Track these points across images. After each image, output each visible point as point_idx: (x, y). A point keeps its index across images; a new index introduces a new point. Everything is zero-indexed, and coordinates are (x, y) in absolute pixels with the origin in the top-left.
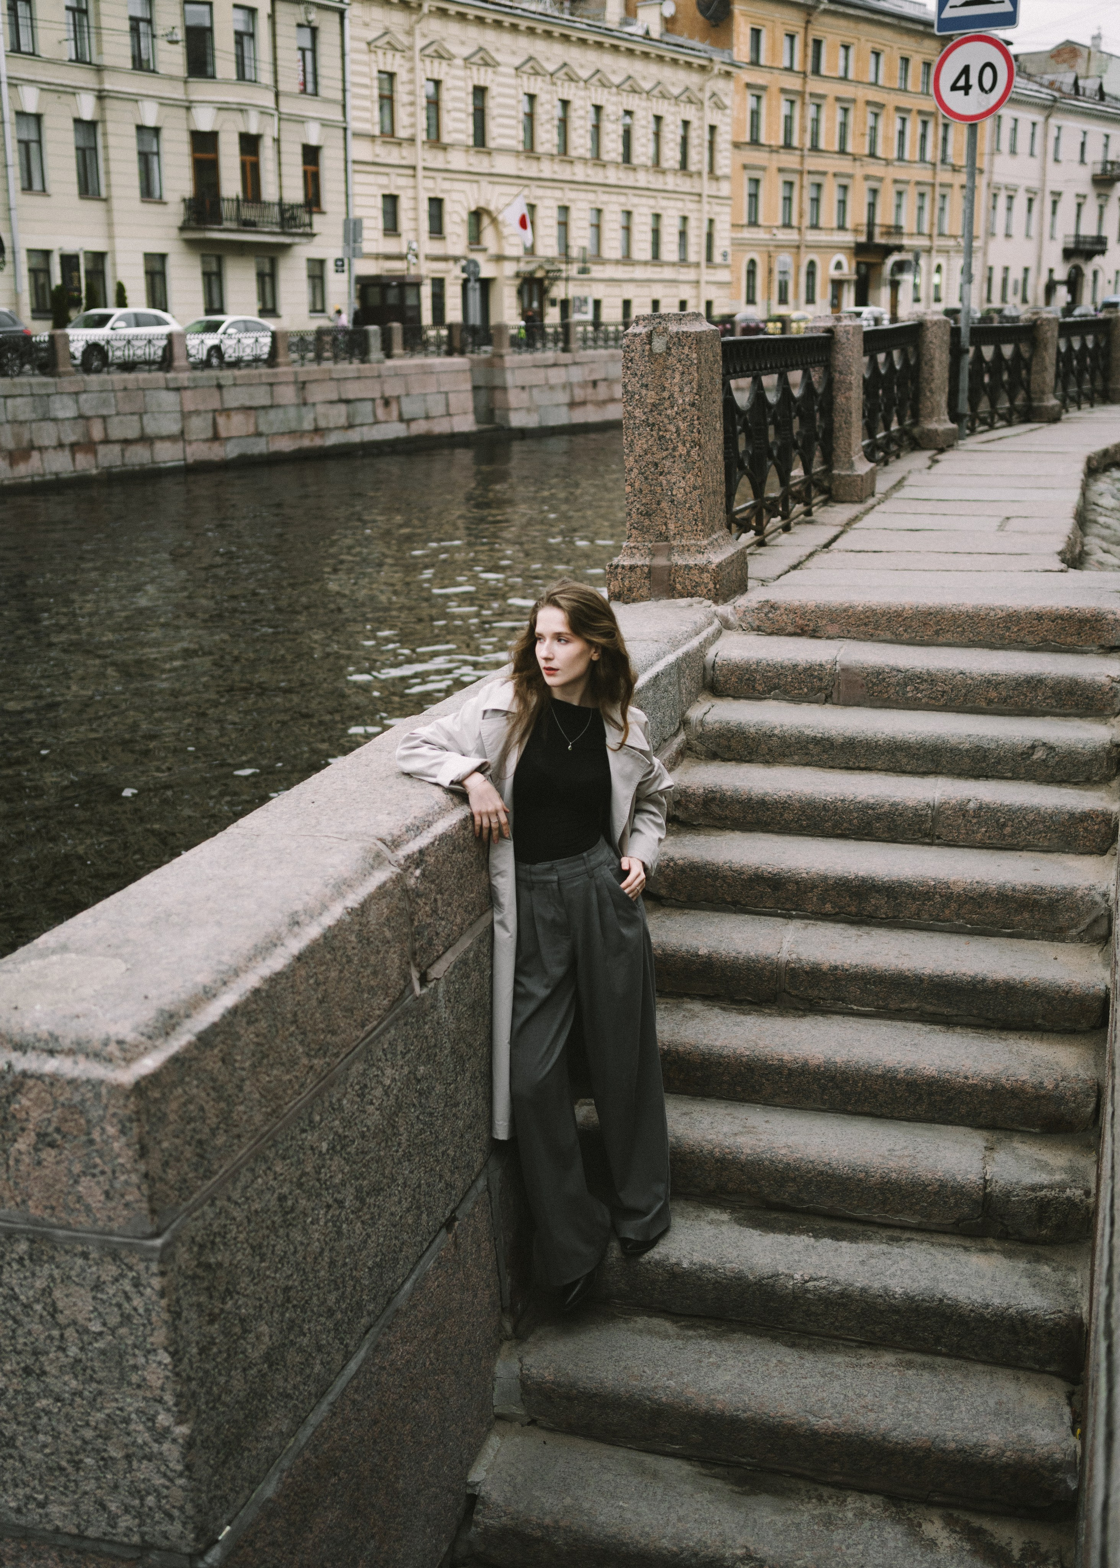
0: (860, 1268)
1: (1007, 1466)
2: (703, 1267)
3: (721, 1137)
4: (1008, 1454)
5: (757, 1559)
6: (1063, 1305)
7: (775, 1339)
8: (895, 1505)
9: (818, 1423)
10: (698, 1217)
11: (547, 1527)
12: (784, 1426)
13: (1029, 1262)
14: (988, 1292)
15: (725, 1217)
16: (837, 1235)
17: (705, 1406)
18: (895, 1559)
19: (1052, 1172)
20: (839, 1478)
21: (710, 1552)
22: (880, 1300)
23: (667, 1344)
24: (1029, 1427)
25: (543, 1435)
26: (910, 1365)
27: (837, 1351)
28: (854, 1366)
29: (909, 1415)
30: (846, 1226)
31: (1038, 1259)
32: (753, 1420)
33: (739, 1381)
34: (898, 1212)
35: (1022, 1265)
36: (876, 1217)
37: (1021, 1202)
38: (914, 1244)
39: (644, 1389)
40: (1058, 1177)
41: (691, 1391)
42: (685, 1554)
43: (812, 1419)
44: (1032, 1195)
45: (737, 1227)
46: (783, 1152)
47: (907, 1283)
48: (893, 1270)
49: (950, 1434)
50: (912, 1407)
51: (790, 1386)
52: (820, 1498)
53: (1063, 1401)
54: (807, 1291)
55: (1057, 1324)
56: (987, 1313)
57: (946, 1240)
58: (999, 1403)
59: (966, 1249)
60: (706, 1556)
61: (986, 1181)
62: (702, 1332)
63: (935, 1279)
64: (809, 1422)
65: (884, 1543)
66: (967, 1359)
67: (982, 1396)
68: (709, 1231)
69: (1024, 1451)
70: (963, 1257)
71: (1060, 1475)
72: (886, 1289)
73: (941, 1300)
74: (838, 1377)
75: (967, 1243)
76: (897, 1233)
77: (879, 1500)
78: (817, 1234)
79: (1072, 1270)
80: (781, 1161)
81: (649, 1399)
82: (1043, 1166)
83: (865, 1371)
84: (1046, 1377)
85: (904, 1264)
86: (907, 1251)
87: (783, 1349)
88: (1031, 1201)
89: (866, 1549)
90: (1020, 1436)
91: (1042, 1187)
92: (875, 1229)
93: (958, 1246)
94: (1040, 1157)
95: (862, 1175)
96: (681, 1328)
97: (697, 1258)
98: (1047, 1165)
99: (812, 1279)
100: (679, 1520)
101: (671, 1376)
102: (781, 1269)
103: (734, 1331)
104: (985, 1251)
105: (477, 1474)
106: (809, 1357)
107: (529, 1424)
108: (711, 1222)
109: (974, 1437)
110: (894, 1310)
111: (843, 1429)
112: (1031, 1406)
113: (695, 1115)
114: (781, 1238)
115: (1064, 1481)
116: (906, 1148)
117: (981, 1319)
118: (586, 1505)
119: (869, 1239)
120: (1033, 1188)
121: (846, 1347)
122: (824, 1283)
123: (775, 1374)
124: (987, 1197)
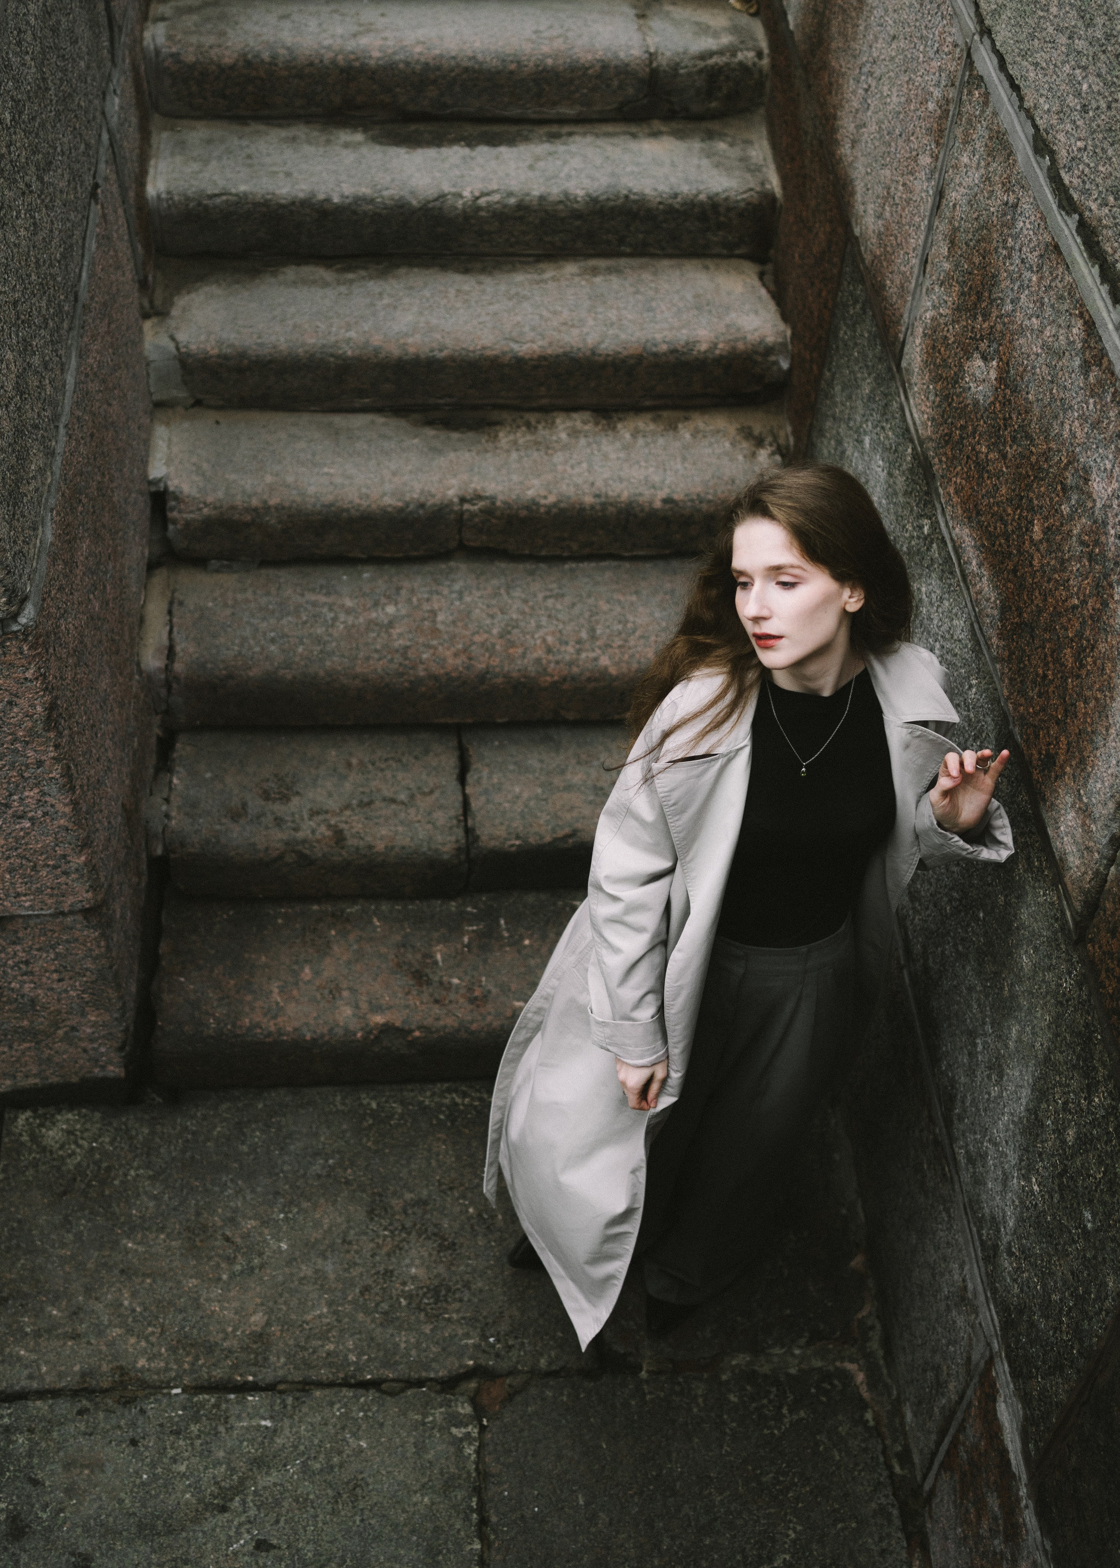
0: (530, 174)
1: (721, 357)
2: (358, 200)
3: (339, 41)
4: (721, 346)
5: (487, 498)
6: (752, 182)
7: (444, 268)
8: (604, 418)
9: (524, 349)
10: (328, 142)
11: (255, 510)
12: (487, 359)
13: (703, 140)
14: (673, 180)
15: (359, 137)
16: (493, 141)
17: (396, 352)
18: (621, 469)
19: (716, 34)
20: (545, 401)
21: (437, 500)
22: (561, 207)
23: (330, 293)
24: (733, 315)
25: (213, 415)
26: (595, 271)
27: (513, 269)
28: (538, 282)
29: (612, 324)
30: (496, 128)
31: (710, 136)
32: (452, 358)
33: (422, 319)
34: (554, 104)
35: (697, 145)
36: (531, 114)
37: (689, 75)
38: (577, 138)
39: (324, 346)
40: (726, 40)
41: (377, 340)
42: (411, 507)
43: (516, 347)
44: (701, 64)
45: (378, 148)
46: (418, 49)
47: (587, 183)
48: (566, 170)
49: (659, 337)
50: (612, 315)
51: (479, 316)
52: (528, 425)
53: (757, 283)
54: (479, 209)
55: (749, 204)
56: (677, 203)
57: (610, 128)
58: (697, 296)
59: (634, 136)
60: (434, 505)
61: (651, 54)
62: (363, 273)
63: (613, 174)
64: (512, 350)
65: (606, 457)
66: (652, 256)
67: (678, 292)
68: (349, 157)
69: (737, 340)
70: (634, 145)
71: (773, 358)
72: (566, 194)
73: (627, 197)
74: (525, 298)
75: (634, 129)
76: (555, 129)
77: (587, 415)
78: (471, 142)
79: (748, 142)
80: (418, 61)
81: (332, 355)
82: (704, 30)
83: (551, 285)
84: (734, 262)
85: (576, 162)
86: (573, 148)
87: (458, 278)
88: (701, 71)
89: (590, 465)
90: (728, 326)
91: (711, 54)
92: (529, 127)
93: (625, 133)
94: (698, 19)
95: (513, 67)
96: (339, 271)
97: (348, 189)
98: (709, 27)
99: (483, 194)
100: (394, 474)
101: (349, 327)
102: (446, 188)
103: (398, 266)
104: (655, 135)
105: (157, 470)
106: (487, 280)
107: (193, 406)
108: (346, 145)
109: (682, 336)
110: (577, 215)
111: (549, 351)
112: (729, 294)
113: (295, 17)
114: (431, 153)
115: (776, 363)
116: (551, 27)
117: (670, 211)
118: (290, 479)
119: (527, 139)
120: (704, 56)
121: (521, 262)
122: (496, 197)
123: (458, 305)
124: (655, 73)
